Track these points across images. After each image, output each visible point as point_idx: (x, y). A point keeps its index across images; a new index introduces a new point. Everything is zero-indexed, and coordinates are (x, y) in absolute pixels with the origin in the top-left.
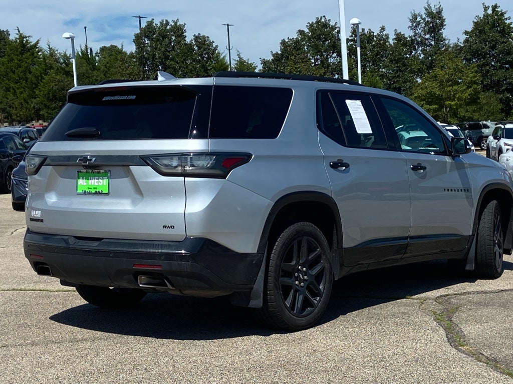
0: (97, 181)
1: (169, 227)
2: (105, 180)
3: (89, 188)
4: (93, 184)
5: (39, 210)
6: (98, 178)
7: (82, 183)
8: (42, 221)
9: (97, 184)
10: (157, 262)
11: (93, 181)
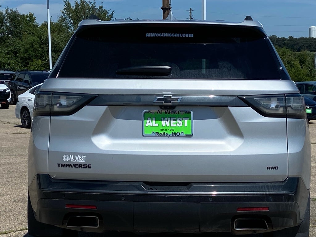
0: (175, 122)
1: (273, 168)
2: (186, 121)
3: (161, 130)
4: (168, 125)
5: (84, 154)
6: (175, 118)
7: (151, 124)
8: (89, 166)
9: (175, 125)
10: (264, 204)
11: (168, 122)
